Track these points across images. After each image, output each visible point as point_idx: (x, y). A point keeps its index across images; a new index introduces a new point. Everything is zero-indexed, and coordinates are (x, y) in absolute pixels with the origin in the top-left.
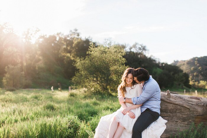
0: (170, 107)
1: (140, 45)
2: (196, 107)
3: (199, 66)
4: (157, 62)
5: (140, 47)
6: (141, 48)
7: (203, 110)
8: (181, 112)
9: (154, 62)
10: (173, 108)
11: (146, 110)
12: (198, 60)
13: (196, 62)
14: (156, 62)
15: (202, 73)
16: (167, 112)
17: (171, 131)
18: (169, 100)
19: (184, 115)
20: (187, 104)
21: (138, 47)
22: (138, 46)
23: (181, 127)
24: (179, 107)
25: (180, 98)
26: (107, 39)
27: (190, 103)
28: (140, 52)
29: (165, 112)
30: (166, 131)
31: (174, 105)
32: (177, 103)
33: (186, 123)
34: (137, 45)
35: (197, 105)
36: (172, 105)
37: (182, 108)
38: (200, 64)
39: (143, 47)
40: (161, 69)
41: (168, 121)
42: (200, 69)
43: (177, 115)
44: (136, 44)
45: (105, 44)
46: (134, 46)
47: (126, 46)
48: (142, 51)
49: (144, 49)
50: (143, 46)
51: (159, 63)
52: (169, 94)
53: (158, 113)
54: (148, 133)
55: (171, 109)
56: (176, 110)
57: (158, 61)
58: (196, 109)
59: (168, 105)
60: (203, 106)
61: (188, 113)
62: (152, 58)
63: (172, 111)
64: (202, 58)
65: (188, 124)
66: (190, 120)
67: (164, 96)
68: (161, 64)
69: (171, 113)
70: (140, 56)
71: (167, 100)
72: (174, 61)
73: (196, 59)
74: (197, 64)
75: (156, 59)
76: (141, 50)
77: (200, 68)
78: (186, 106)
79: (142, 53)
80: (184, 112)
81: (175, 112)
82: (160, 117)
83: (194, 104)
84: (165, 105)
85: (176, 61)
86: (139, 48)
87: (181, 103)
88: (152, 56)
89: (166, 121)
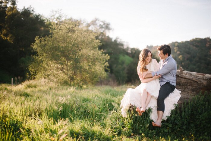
0: (183, 81)
1: (102, 22)
2: (202, 81)
3: (179, 55)
4: (125, 47)
5: (102, 24)
6: (104, 26)
7: (207, 83)
8: (191, 85)
9: (120, 47)
10: (185, 82)
11: (166, 83)
12: (178, 46)
13: (175, 48)
14: (123, 47)
15: (183, 64)
16: (180, 85)
17: (184, 99)
18: (182, 75)
19: (193, 87)
20: (196, 78)
21: (98, 25)
22: (99, 23)
23: (191, 96)
24: (189, 81)
25: (190, 74)
26: (56, 12)
27: (197, 78)
28: (102, 31)
29: (179, 85)
30: (181, 99)
31: (186, 80)
32: (188, 78)
33: (195, 93)
34: (97, 22)
35: (203, 79)
36: (184, 79)
37: (192, 82)
38: (180, 52)
39: (105, 25)
40: (130, 56)
41: (182, 92)
42: (180, 59)
43: (188, 87)
44: (96, 20)
45: (53, 17)
46: (94, 23)
47: (82, 22)
48: (105, 30)
49: (107, 27)
50: (105, 23)
51: (128, 48)
52: (181, 71)
53: (174, 86)
54: (168, 100)
55: (184, 82)
56: (188, 83)
57: (127, 45)
58: (202, 82)
59: (181, 79)
60: (207, 80)
61: (196, 85)
62: (119, 41)
63: (184, 84)
64: (183, 43)
65: (196, 94)
66: (198, 91)
67: (178, 72)
68: (130, 50)
69: (184, 85)
70: (102, 38)
71: (181, 75)
72: (148, 46)
73: (176, 44)
74: (177, 51)
75: (123, 43)
76: (103, 29)
77: (181, 57)
78: (195, 80)
79: (104, 33)
80: (193, 85)
81: (187, 85)
82: (176, 89)
83: (200, 78)
84: (179, 80)
85: (149, 46)
86: (100, 25)
87: (191, 78)
88: (118, 39)
89: (180, 92)
